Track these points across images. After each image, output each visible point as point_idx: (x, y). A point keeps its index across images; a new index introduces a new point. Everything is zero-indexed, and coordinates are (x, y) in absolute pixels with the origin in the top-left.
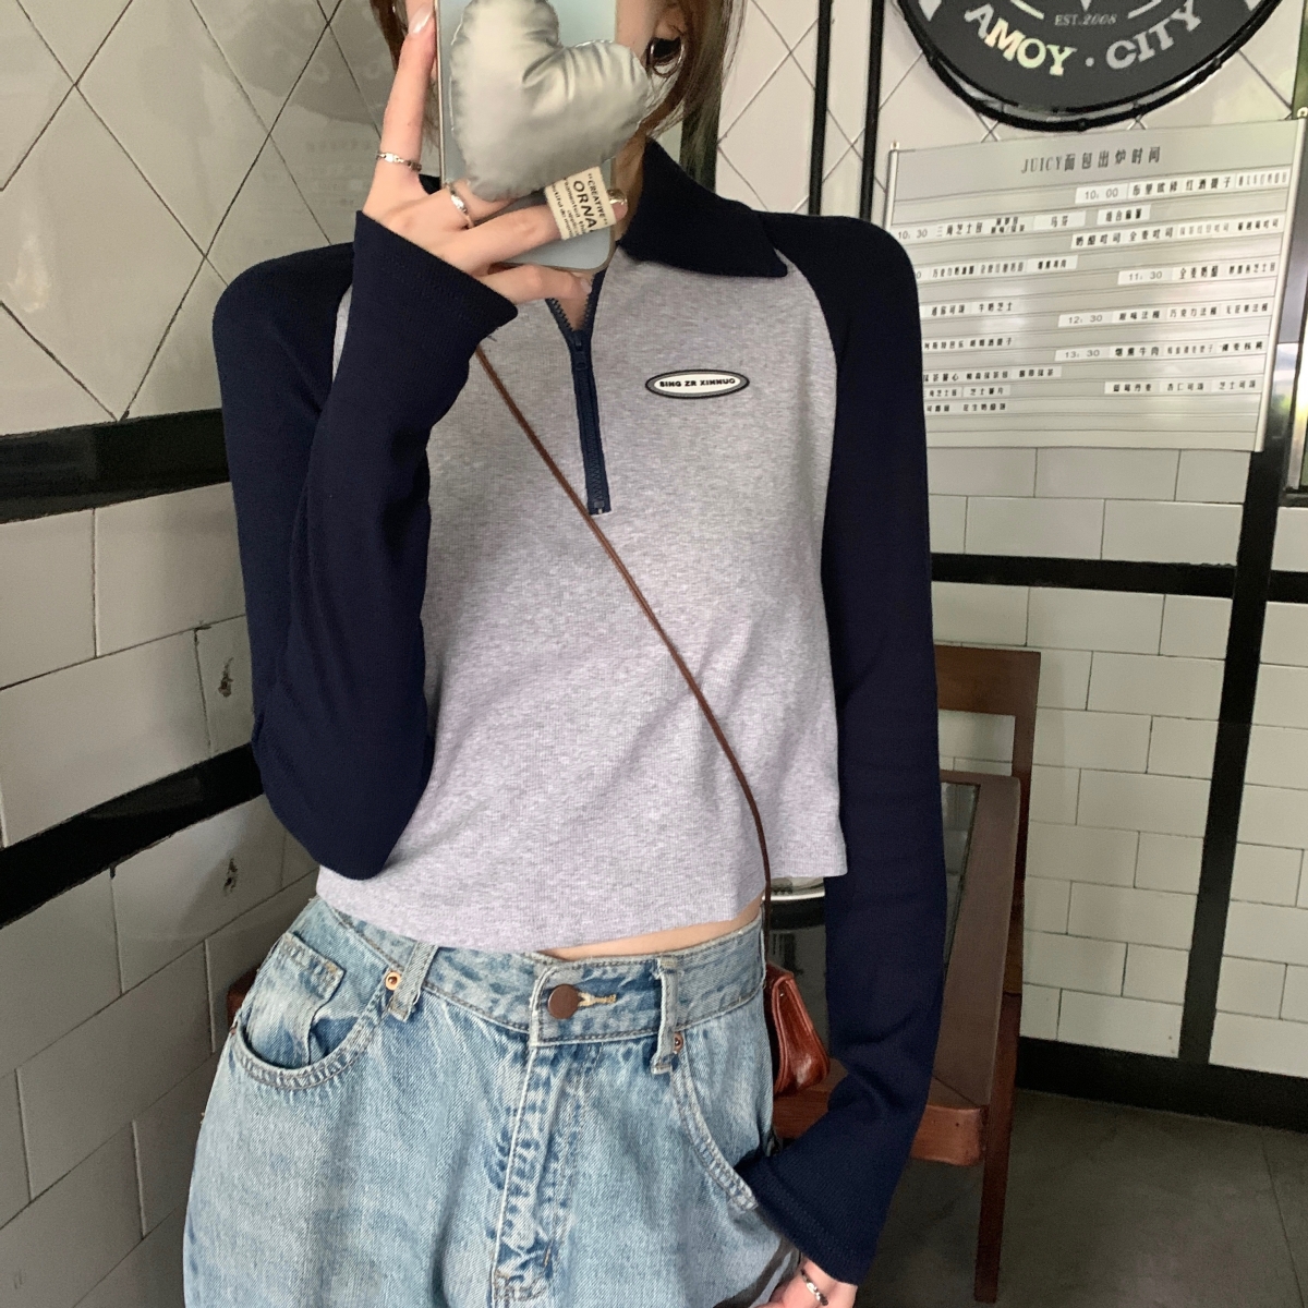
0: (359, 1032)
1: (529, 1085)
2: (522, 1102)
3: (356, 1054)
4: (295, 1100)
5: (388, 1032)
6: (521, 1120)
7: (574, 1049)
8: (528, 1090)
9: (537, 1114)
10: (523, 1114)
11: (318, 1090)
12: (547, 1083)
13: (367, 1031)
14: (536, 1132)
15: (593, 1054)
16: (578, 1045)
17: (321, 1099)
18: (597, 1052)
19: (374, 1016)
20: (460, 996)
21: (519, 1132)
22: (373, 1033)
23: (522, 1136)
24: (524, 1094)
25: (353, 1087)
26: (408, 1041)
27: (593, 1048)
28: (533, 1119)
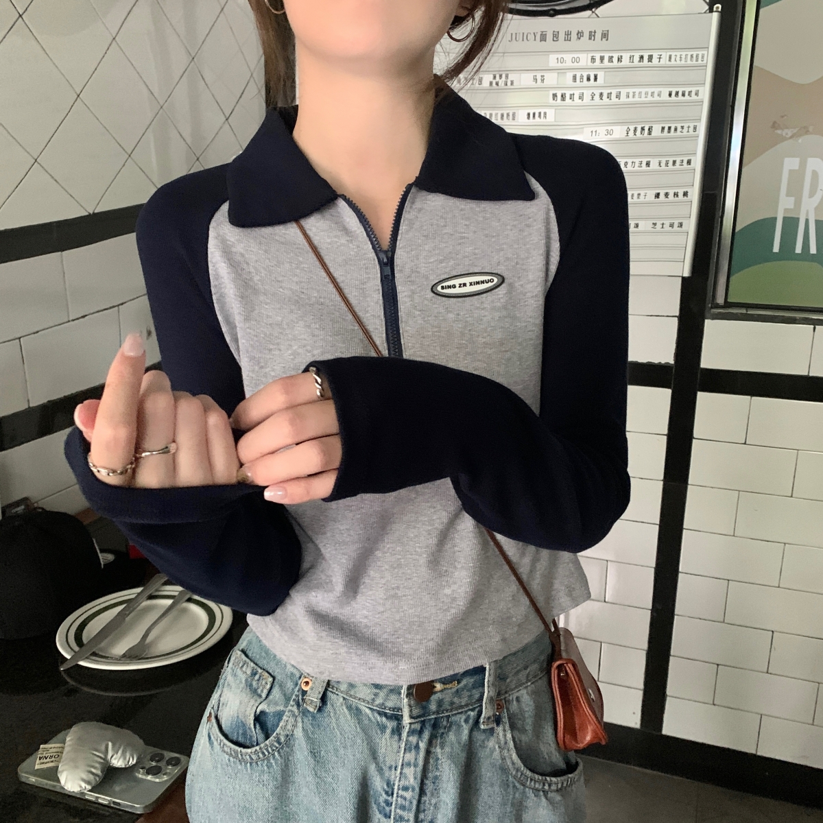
0: (287, 721)
1: (405, 749)
2: (401, 761)
3: (287, 736)
4: (251, 769)
5: (305, 720)
6: (401, 773)
7: (432, 722)
8: (404, 753)
9: (412, 767)
10: (402, 769)
11: (266, 762)
12: (417, 747)
13: (292, 720)
14: (412, 780)
15: (445, 723)
16: (435, 718)
17: (268, 768)
18: (448, 721)
19: (295, 709)
20: (352, 693)
21: (400, 781)
22: (296, 721)
23: (402, 783)
24: (402, 756)
25: (288, 758)
26: (319, 726)
27: (445, 719)
28: (410, 772)
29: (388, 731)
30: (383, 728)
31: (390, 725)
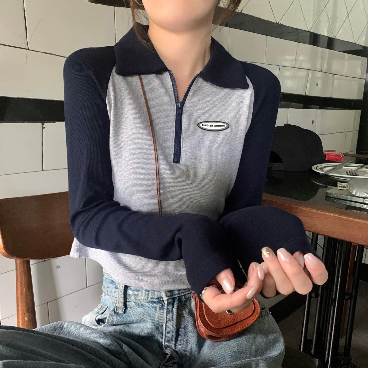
14: (171, 328)
20: (137, 298)
28: (170, 324)
29: (158, 309)
30: (155, 308)
31: (158, 306)
